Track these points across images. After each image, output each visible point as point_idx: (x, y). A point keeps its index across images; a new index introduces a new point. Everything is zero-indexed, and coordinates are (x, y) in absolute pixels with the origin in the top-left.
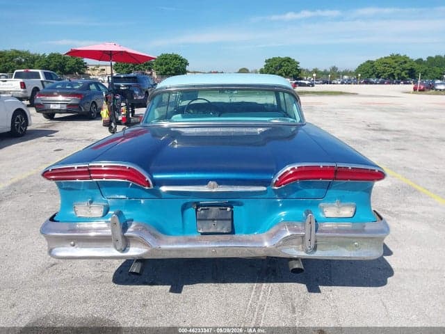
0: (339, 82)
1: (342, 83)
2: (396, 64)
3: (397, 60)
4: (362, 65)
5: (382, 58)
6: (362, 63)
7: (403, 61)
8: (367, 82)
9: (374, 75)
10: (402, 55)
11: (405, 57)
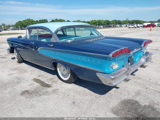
0: (11, 30)
1: (12, 30)
2: (30, 22)
3: (30, 21)
4: (17, 23)
5: (24, 20)
6: (17, 22)
7: (32, 21)
8: (22, 29)
9: (23, 26)
10: (31, 19)
11: (32, 20)
